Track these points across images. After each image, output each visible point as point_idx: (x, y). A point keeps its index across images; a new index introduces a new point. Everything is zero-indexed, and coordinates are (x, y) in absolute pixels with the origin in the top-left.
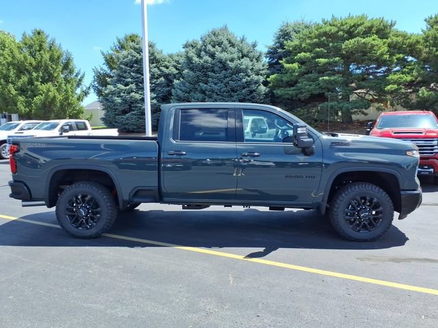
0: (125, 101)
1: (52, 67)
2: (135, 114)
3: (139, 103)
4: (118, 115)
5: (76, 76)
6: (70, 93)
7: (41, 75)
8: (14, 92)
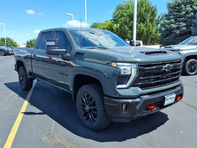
0: (167, 29)
1: (145, 15)
2: (172, 37)
3: (175, 30)
4: (164, 37)
5: (159, 18)
6: (151, 27)
7: (139, 19)
8: (127, 29)
